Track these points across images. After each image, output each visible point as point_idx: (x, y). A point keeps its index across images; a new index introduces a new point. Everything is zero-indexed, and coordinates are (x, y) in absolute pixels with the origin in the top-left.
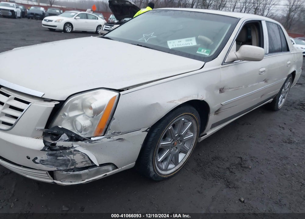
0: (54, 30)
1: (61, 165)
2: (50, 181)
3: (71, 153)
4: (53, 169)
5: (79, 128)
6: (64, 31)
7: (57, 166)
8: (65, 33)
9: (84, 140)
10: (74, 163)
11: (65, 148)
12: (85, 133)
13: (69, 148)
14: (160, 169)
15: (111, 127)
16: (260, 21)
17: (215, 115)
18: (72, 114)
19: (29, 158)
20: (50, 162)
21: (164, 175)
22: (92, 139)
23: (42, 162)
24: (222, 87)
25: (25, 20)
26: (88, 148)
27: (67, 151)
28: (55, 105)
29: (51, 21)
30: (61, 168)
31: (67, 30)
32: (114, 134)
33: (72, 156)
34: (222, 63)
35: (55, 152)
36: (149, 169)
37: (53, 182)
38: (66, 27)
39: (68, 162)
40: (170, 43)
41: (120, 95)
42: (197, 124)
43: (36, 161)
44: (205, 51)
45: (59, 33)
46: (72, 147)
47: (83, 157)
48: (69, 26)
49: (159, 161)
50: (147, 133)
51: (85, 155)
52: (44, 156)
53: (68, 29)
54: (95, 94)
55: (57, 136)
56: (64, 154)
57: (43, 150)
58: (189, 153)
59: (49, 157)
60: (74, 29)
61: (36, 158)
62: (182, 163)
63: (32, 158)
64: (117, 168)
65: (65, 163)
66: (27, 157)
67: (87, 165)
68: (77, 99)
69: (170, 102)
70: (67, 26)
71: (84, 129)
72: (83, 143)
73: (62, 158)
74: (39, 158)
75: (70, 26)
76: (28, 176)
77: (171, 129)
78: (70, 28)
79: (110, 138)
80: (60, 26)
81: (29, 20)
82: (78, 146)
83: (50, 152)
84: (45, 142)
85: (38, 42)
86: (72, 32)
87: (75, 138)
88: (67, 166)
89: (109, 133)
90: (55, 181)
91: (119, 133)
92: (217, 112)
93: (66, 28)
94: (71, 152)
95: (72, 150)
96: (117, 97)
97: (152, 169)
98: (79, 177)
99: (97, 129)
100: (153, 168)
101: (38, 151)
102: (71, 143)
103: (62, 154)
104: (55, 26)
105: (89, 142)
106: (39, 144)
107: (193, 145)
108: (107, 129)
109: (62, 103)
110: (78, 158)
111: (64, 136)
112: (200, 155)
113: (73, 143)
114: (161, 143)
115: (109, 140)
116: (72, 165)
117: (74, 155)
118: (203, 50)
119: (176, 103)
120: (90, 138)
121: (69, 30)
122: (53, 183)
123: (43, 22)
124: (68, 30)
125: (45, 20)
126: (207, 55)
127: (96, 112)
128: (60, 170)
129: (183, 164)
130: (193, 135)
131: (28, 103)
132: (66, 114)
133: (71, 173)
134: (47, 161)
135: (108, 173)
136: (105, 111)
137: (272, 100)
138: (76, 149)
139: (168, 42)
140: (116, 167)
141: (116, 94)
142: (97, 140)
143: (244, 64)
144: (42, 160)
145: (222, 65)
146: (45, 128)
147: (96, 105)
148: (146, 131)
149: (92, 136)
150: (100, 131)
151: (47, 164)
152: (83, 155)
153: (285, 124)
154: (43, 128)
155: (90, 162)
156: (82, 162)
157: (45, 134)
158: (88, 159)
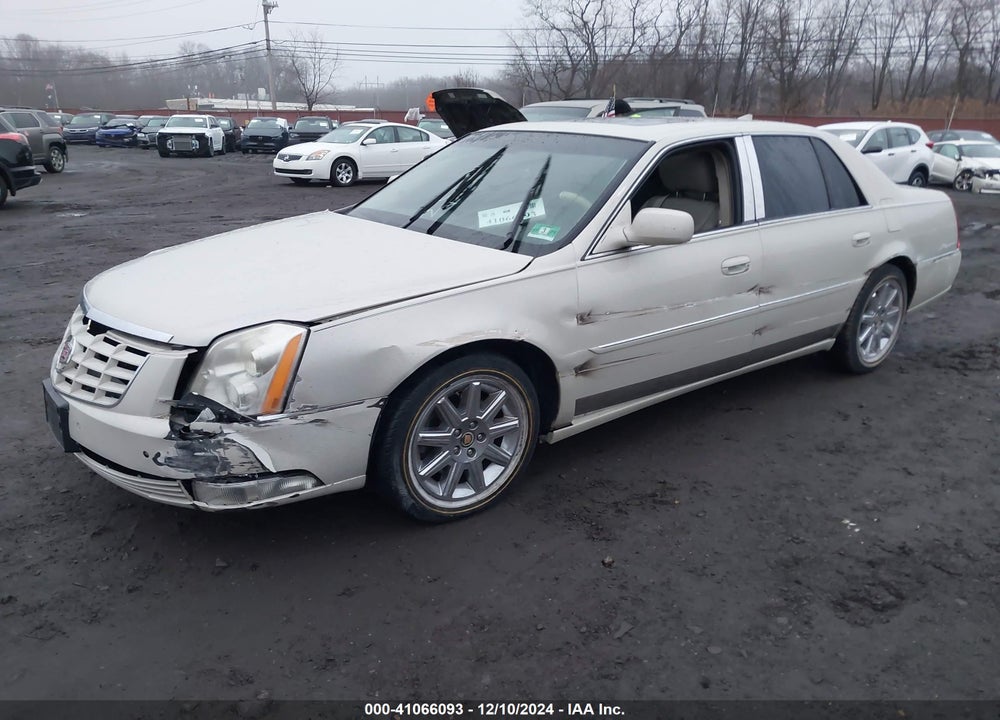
0: (306, 183)
1: (202, 468)
2: (187, 503)
3: (219, 445)
4: (190, 475)
5: (234, 399)
6: (333, 181)
7: (195, 470)
8: (336, 189)
9: (244, 420)
10: (226, 465)
11: (209, 435)
12: (245, 408)
13: (214, 435)
14: (429, 494)
15: (294, 394)
16: (731, 140)
17: (581, 378)
18: (222, 371)
19: (147, 456)
20: (183, 461)
21: (443, 509)
22: (260, 418)
23: (169, 461)
24: (584, 310)
25: (234, 160)
26: (253, 437)
27: (213, 440)
28: (189, 355)
29: (297, 158)
30: (203, 475)
31: (342, 179)
32: (304, 410)
33: (221, 450)
34: (585, 255)
35: (190, 442)
36: (397, 491)
37: (194, 505)
38: (338, 169)
39: (215, 463)
40: (484, 216)
41: (309, 331)
42: (523, 396)
43: (159, 460)
44: (548, 229)
45: (319, 191)
46: (222, 433)
47: (242, 454)
48: (346, 167)
49: (422, 473)
50: (379, 410)
51: (246, 451)
52: (171, 450)
53: (345, 177)
54: (262, 332)
55: (193, 414)
56: (206, 446)
57: (168, 438)
58: (513, 464)
59: (181, 452)
60: (361, 176)
61: (158, 455)
62: (495, 488)
63: (152, 456)
64: (322, 484)
65: (210, 464)
66: (144, 452)
67: (254, 471)
68: (233, 341)
69: (426, 344)
70: (340, 168)
71: (244, 399)
72: (243, 425)
73: (203, 454)
74: (163, 455)
75: (349, 168)
76: (151, 496)
77: (443, 403)
78: (349, 173)
79: (296, 418)
80: (322, 170)
81: (246, 156)
82: (231, 431)
83: (181, 442)
84: (172, 424)
85: (253, 221)
86: (356, 183)
87: (226, 416)
88: (214, 472)
89: (291, 407)
90: (196, 503)
91: (314, 408)
92: (582, 369)
93: (339, 173)
94: (219, 442)
95: (221, 438)
96: (305, 335)
97: (403, 491)
98: (241, 494)
99: (266, 398)
100: (407, 487)
101: (160, 439)
102: (219, 424)
103: (202, 446)
104: (308, 172)
105: (254, 425)
106: (162, 427)
107: (523, 447)
108: (286, 399)
109: (202, 351)
110: (232, 455)
111: (207, 413)
112: (563, 476)
113: (222, 425)
114: (421, 435)
115: (294, 421)
116: (224, 468)
117: (226, 448)
118: (542, 230)
119: (438, 345)
120: (255, 417)
121: (347, 178)
122: (192, 507)
123: (278, 163)
124: (345, 179)
125: (282, 157)
126: (550, 239)
127: (263, 367)
128: (202, 479)
129: (498, 490)
130: (517, 422)
131: (144, 354)
132: (211, 371)
133: (223, 486)
134: (176, 459)
135: (300, 493)
136: (280, 364)
137: (829, 342)
138: (228, 436)
139: (480, 214)
140: (320, 482)
141: (303, 330)
142: (270, 421)
143: (657, 252)
144: (169, 458)
145: (583, 259)
146: (174, 398)
147: (261, 352)
148: (377, 405)
149: (259, 412)
150: (275, 403)
151: (178, 467)
152: (242, 450)
153: (862, 407)
154: (171, 398)
155: (259, 465)
156: (242, 464)
157: (174, 411)
158: (253, 459)
